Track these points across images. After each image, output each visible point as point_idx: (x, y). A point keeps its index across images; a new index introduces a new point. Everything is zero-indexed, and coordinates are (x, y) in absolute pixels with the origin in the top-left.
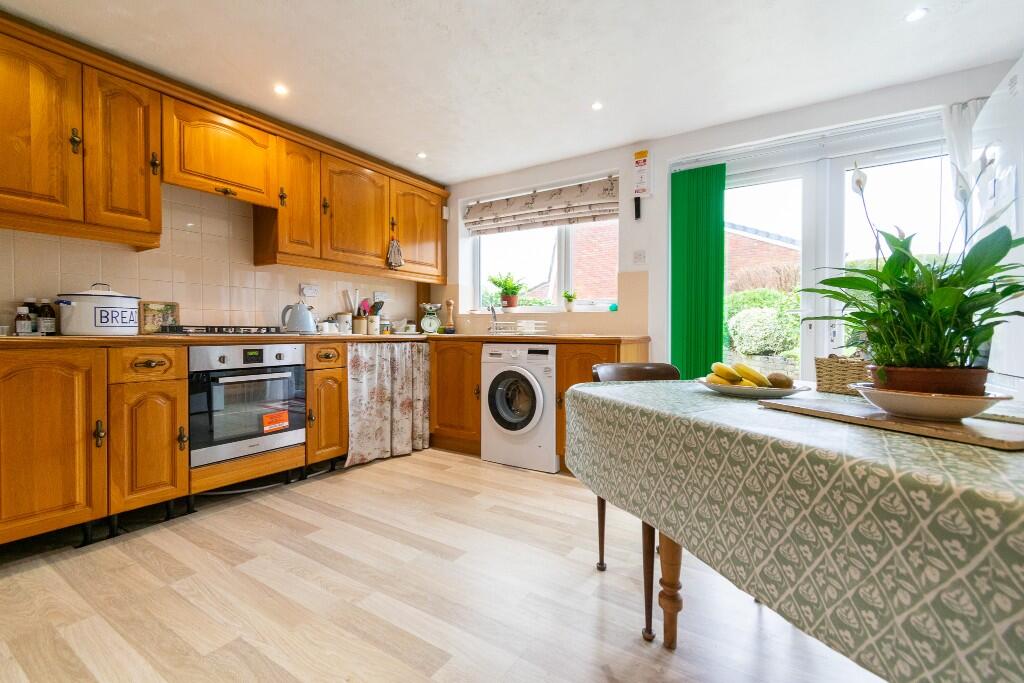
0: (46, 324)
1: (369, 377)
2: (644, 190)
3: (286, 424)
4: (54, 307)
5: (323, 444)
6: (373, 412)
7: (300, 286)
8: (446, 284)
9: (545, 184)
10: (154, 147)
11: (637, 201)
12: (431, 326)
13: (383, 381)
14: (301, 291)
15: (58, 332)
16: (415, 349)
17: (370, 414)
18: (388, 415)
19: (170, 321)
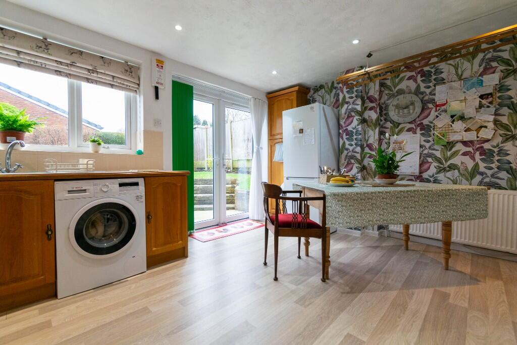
2: (162, 84)
9: (56, 36)
11: (156, 89)
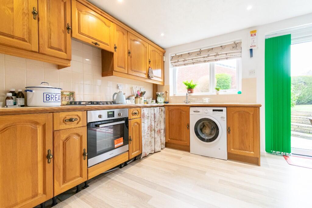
0: (20, 101)
1: (147, 121)
2: (255, 46)
3: (122, 143)
4: (24, 93)
5: (134, 150)
6: (149, 135)
7: (117, 85)
8: (164, 85)
9: (204, 47)
10: (68, 21)
11: (251, 50)
12: (161, 100)
13: (152, 122)
14: (118, 87)
15: (26, 105)
16: (161, 110)
17: (148, 136)
18: (153, 136)
19: (72, 100)
